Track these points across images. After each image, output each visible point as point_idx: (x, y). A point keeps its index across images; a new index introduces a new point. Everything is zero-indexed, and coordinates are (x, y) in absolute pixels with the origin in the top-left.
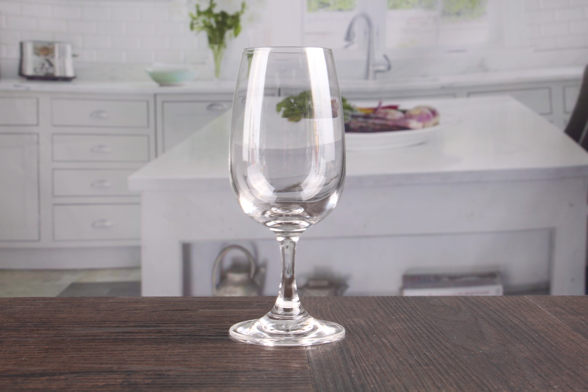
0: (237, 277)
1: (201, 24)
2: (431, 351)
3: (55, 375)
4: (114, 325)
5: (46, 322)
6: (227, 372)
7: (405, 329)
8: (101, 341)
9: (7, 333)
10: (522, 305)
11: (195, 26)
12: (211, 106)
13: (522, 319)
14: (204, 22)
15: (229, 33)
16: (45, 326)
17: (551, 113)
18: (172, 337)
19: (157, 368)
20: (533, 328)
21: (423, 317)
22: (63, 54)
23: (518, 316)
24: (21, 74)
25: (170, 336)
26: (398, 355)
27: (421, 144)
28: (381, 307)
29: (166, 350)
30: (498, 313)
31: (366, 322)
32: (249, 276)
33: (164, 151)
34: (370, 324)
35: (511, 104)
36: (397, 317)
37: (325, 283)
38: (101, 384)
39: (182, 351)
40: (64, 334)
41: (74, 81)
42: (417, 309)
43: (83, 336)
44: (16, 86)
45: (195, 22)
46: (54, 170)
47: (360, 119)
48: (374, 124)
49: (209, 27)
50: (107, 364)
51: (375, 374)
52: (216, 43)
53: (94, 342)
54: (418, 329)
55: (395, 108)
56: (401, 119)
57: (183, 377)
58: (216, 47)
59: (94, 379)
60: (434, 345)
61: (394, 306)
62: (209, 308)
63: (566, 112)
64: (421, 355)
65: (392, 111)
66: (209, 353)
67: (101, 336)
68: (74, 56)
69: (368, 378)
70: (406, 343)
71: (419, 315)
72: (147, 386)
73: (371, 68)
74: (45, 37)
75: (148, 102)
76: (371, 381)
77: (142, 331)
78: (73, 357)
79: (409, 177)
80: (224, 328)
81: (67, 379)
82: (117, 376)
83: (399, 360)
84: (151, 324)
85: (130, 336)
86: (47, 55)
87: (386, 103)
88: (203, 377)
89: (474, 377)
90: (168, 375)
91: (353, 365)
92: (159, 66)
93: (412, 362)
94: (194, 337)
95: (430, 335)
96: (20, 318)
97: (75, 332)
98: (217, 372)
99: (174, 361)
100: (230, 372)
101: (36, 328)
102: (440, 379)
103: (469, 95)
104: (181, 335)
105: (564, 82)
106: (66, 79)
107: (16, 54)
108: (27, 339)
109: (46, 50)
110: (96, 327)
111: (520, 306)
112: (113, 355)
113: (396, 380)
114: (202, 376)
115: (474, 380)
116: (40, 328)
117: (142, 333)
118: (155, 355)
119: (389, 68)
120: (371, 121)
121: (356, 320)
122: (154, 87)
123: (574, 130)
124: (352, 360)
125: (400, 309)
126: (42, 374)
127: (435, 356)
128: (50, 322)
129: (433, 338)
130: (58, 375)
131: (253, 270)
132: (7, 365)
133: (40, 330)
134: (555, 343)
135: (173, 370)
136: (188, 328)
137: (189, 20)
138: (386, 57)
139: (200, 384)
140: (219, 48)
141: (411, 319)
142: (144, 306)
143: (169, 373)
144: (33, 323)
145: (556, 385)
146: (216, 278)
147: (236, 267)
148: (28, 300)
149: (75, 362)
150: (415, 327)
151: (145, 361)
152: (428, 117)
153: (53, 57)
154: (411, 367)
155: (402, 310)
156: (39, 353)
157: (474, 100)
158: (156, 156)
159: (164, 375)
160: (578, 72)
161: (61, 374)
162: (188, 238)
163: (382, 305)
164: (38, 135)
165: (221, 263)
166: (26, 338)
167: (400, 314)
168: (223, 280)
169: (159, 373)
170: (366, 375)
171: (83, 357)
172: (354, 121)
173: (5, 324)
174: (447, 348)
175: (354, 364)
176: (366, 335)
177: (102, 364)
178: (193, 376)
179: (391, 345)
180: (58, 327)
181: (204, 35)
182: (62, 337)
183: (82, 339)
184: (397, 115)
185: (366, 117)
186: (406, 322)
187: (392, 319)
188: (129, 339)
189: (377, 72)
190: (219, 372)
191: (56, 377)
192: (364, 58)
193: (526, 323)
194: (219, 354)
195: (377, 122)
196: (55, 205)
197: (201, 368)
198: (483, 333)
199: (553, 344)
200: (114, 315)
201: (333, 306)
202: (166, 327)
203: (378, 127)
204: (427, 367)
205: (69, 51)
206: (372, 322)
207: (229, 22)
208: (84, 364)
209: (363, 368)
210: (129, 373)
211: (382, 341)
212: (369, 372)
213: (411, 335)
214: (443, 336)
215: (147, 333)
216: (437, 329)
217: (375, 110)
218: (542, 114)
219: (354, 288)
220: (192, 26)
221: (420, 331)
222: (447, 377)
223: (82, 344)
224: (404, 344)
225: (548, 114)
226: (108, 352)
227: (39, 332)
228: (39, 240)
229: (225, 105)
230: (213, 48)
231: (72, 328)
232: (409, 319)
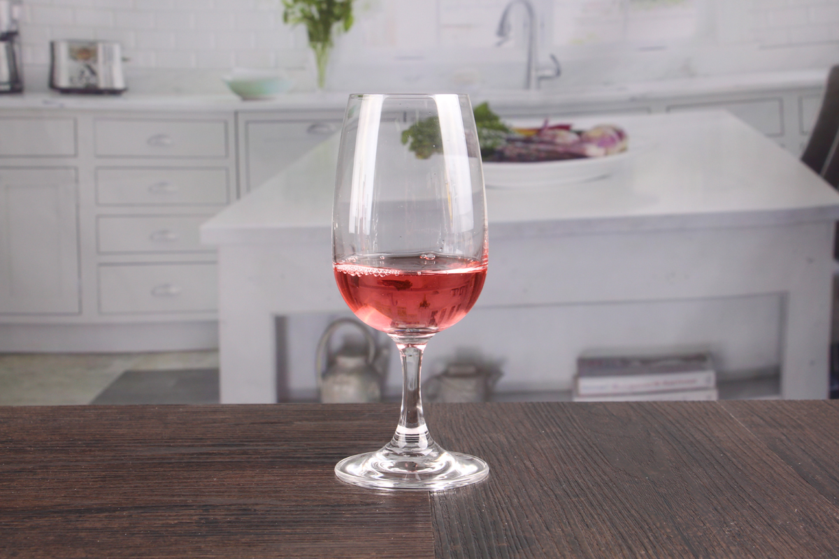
0: (350, 362)
1: (299, 15)
2: (585, 477)
3: (115, 510)
4: (187, 444)
5: (101, 440)
6: (328, 506)
7: (556, 447)
8: (170, 465)
9: (52, 456)
10: (710, 414)
11: (291, 18)
12: (313, 127)
13: (707, 433)
14: (302, 11)
15: (337, 27)
16: (100, 445)
17: (782, 134)
18: (260, 460)
19: (241, 501)
20: (718, 445)
21: (580, 431)
22: (109, 57)
23: (703, 429)
24: (53, 86)
25: (258, 458)
26: (543, 483)
27: (603, 177)
28: (529, 417)
29: (253, 477)
30: (677, 425)
31: (507, 438)
32: (366, 361)
33: (249, 189)
34: (512, 440)
35: (728, 122)
36: (548, 431)
37: (471, 370)
38: (172, 522)
39: (272, 478)
40: (123, 456)
41: (124, 95)
42: (575, 421)
43: (148, 459)
44: (46, 102)
45: (290, 11)
46: (98, 217)
47: (519, 144)
48: (538, 151)
49: (309, 18)
50: (179, 496)
51: (511, 508)
52: (318, 40)
53: (162, 467)
54: (572, 447)
55: (566, 128)
56: (574, 144)
57: (274, 513)
58: (319, 45)
59: (164, 516)
60: (589, 468)
61: (546, 416)
62: (307, 420)
63: (803, 133)
64: (571, 483)
65: (563, 133)
66: (307, 481)
67: (171, 458)
68: (124, 60)
69: (502, 513)
70: (554, 467)
71: (576, 428)
72: (229, 524)
73: (533, 74)
74: (84, 35)
75: (226, 123)
76: (506, 517)
77: (222, 452)
78: (136, 487)
79: (587, 223)
80: (325, 447)
81: (131, 516)
82: (192, 512)
83: (543, 489)
84: (233, 442)
85: (207, 458)
86: (87, 59)
87: (554, 122)
88: (298, 513)
89: (633, 512)
90: (255, 510)
91: (484, 496)
92: (241, 73)
93: (559, 492)
94: (288, 460)
95: (586, 456)
96: (66, 434)
97: (138, 454)
98: (316, 506)
99: (262, 492)
100: (331, 506)
101: (88, 449)
102: (591, 514)
103: (669, 109)
104: (271, 457)
105: (800, 91)
106: (114, 92)
107: (44, 59)
108: (78, 463)
109: (85, 53)
110: (164, 446)
111: (708, 415)
112: (186, 484)
113: (537, 515)
114: (297, 511)
115: (632, 516)
116: (93, 449)
117: (222, 454)
118: (239, 485)
119: (558, 73)
120: (533, 147)
121: (494, 435)
122: (234, 101)
123: (814, 157)
124: (485, 490)
125: (552, 421)
126: (100, 510)
127: (589, 483)
128: (106, 440)
129: (589, 460)
130: (119, 510)
131: (372, 352)
132: (55, 498)
133: (94, 451)
134: (742, 465)
135: (261, 504)
136: (280, 448)
137: (282, 9)
138: (553, 58)
139: (294, 522)
140: (323, 48)
141: (565, 434)
142: (224, 417)
143: (257, 507)
144: (84, 442)
145: (734, 520)
146: (322, 364)
147: (350, 349)
148: (75, 409)
149: (139, 493)
150: (568, 445)
151: (226, 492)
152: (612, 141)
153: (96, 61)
154: (557, 498)
155: (555, 421)
156: (93, 481)
157: (677, 117)
158: (238, 196)
159: (250, 510)
160: (820, 76)
161: (123, 509)
162: (282, 309)
163: (530, 415)
164: (76, 169)
165: (328, 343)
166: (77, 461)
167: (551, 427)
168: (330, 367)
169: (244, 507)
170: (500, 510)
171: (149, 486)
172: (510, 146)
173: (49, 443)
174: (605, 474)
175: (486, 495)
176: (506, 457)
177: (173, 496)
178: (286, 511)
179: (536, 469)
180: (116, 446)
181: (302, 30)
182: (122, 460)
183: (147, 463)
184: (570, 138)
185: (527, 141)
186: (558, 437)
187: (540, 434)
188: (205, 462)
189: (542, 78)
190: (318, 506)
191: (117, 513)
192: (523, 59)
193: (711, 438)
194: (318, 482)
195: (542, 147)
196: (101, 265)
197: (296, 501)
198: (653, 452)
199: (740, 467)
200: (186, 431)
201: (467, 416)
202: (253, 446)
203: (543, 155)
204: (577, 499)
205: (117, 53)
206: (515, 439)
207: (337, 11)
208: (151, 495)
209: (497, 500)
210: (206, 508)
211: (524, 464)
212: (504, 506)
213: (562, 455)
214: (603, 457)
215: (228, 454)
216: (597, 447)
217: (539, 131)
218: (770, 136)
219: (511, 377)
220: (286, 17)
221: (575, 451)
222: (599, 511)
223: (147, 470)
224: (552, 467)
225: (778, 135)
226: (180, 481)
227: (92, 453)
228: (80, 313)
229: (333, 126)
230: (314, 47)
231: (133, 448)
232: (562, 434)
